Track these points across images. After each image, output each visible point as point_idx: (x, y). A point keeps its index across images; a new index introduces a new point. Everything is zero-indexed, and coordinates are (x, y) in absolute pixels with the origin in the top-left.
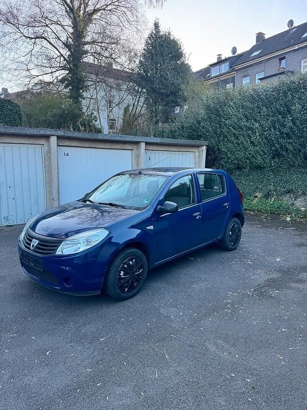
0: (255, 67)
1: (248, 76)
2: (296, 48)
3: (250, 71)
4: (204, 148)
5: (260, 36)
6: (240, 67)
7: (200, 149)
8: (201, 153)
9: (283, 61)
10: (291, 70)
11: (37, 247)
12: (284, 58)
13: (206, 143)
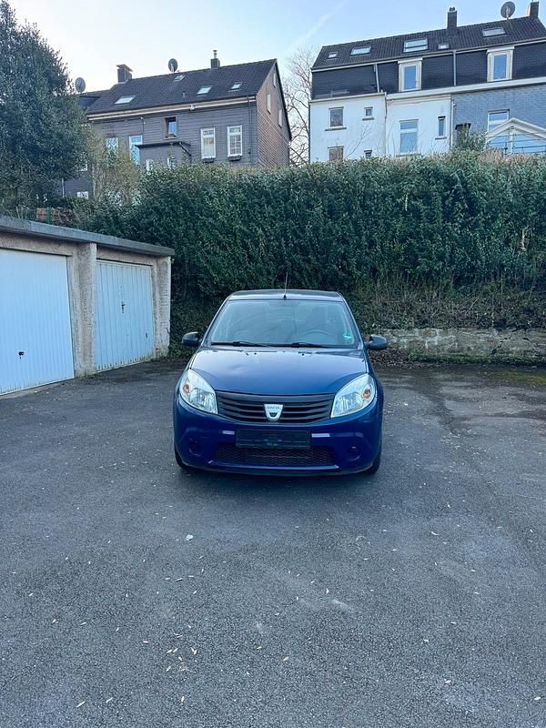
0: (126, 123)
1: (114, 137)
2: (192, 108)
3: (117, 128)
4: (168, 261)
5: (123, 71)
6: (99, 117)
7: (161, 261)
8: (163, 269)
9: (172, 124)
10: (187, 141)
11: (282, 415)
12: (173, 120)
13: (172, 251)
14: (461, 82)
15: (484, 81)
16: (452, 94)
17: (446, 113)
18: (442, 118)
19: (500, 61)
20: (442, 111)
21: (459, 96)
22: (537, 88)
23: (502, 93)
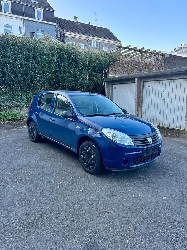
14: (26, 16)
15: (34, 18)
16: (24, 19)
17: (22, 26)
18: (20, 27)
19: (39, 13)
20: (20, 25)
21: (26, 21)
22: (51, 26)
23: (41, 24)
